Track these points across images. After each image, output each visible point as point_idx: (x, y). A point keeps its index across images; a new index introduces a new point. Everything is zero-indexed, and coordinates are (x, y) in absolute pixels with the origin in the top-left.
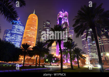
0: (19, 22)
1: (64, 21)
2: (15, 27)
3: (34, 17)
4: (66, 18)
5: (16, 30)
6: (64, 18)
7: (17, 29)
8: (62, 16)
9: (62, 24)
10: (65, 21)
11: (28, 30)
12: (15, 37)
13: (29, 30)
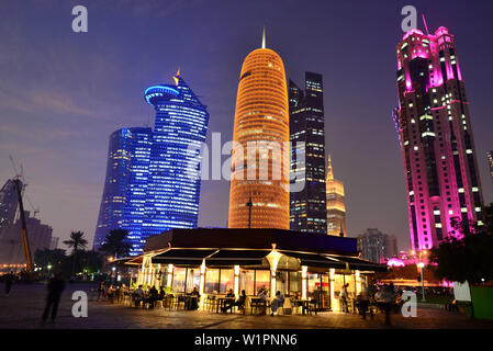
0: (180, 90)
1: (445, 77)
2: (166, 115)
3: (270, 65)
4: (453, 62)
5: (176, 131)
6: (443, 59)
7: (177, 124)
8: (424, 49)
9: (434, 91)
10: (450, 75)
11: (256, 126)
12: (173, 164)
13: (261, 126)
